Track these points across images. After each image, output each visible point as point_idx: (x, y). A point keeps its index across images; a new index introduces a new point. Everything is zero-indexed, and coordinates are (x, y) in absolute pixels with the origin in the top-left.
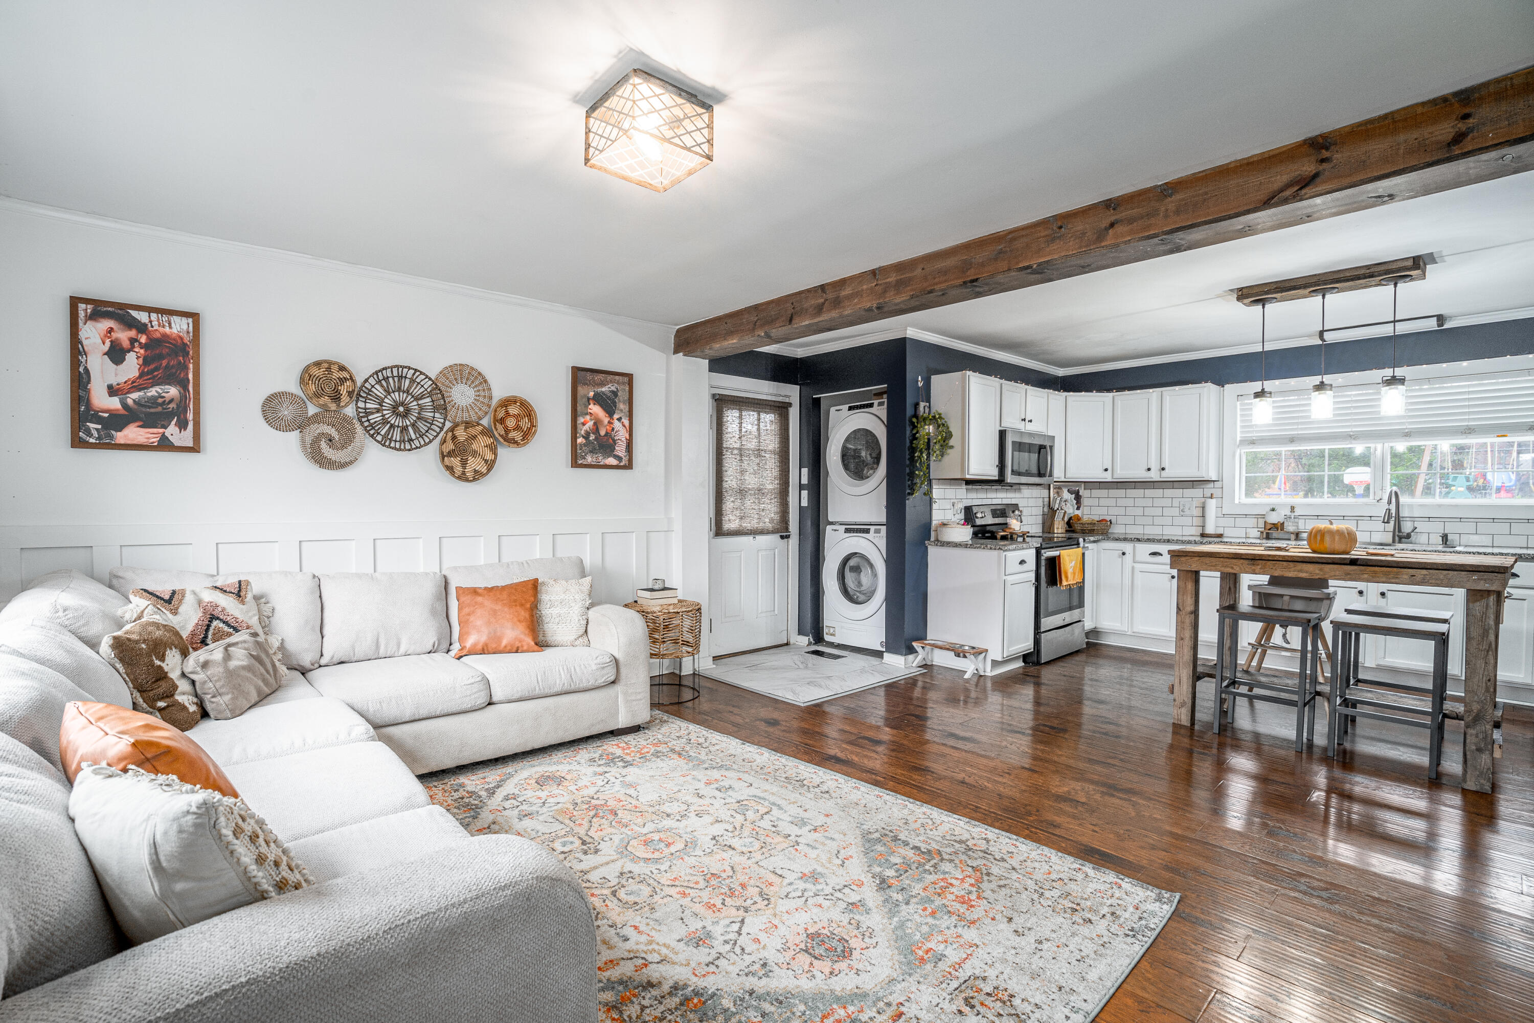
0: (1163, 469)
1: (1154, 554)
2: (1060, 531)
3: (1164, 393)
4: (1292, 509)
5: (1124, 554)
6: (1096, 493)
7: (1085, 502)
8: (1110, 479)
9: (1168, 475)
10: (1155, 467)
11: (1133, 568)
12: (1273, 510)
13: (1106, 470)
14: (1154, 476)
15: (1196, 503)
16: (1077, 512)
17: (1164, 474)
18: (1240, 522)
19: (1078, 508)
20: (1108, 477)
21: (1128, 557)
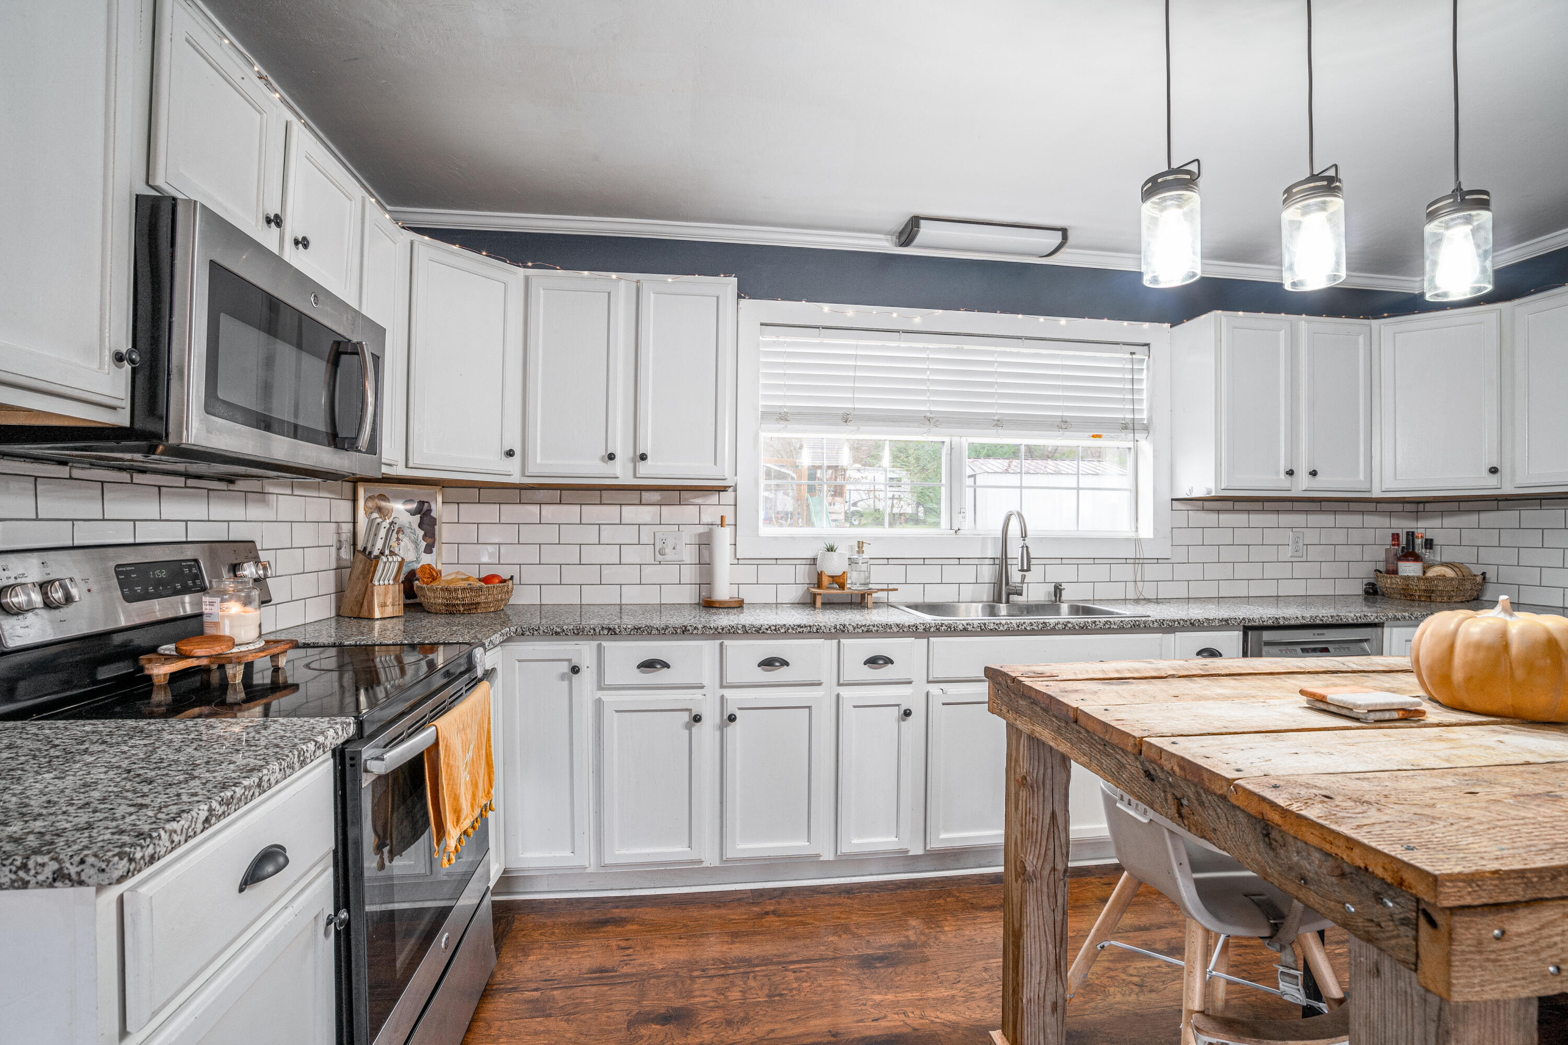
0: (643, 457)
1: (649, 665)
2: (389, 611)
3: (645, 287)
4: (860, 545)
5: (575, 670)
6: (470, 512)
7: (445, 533)
8: (516, 479)
9: (652, 472)
10: (623, 450)
11: (599, 703)
12: (831, 549)
13: (510, 453)
14: (621, 473)
15: (689, 535)
16: (426, 559)
17: (644, 469)
18: (768, 573)
19: (429, 550)
20: (512, 472)
21: (587, 677)
